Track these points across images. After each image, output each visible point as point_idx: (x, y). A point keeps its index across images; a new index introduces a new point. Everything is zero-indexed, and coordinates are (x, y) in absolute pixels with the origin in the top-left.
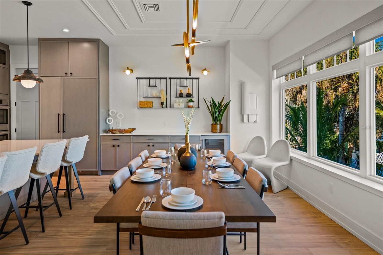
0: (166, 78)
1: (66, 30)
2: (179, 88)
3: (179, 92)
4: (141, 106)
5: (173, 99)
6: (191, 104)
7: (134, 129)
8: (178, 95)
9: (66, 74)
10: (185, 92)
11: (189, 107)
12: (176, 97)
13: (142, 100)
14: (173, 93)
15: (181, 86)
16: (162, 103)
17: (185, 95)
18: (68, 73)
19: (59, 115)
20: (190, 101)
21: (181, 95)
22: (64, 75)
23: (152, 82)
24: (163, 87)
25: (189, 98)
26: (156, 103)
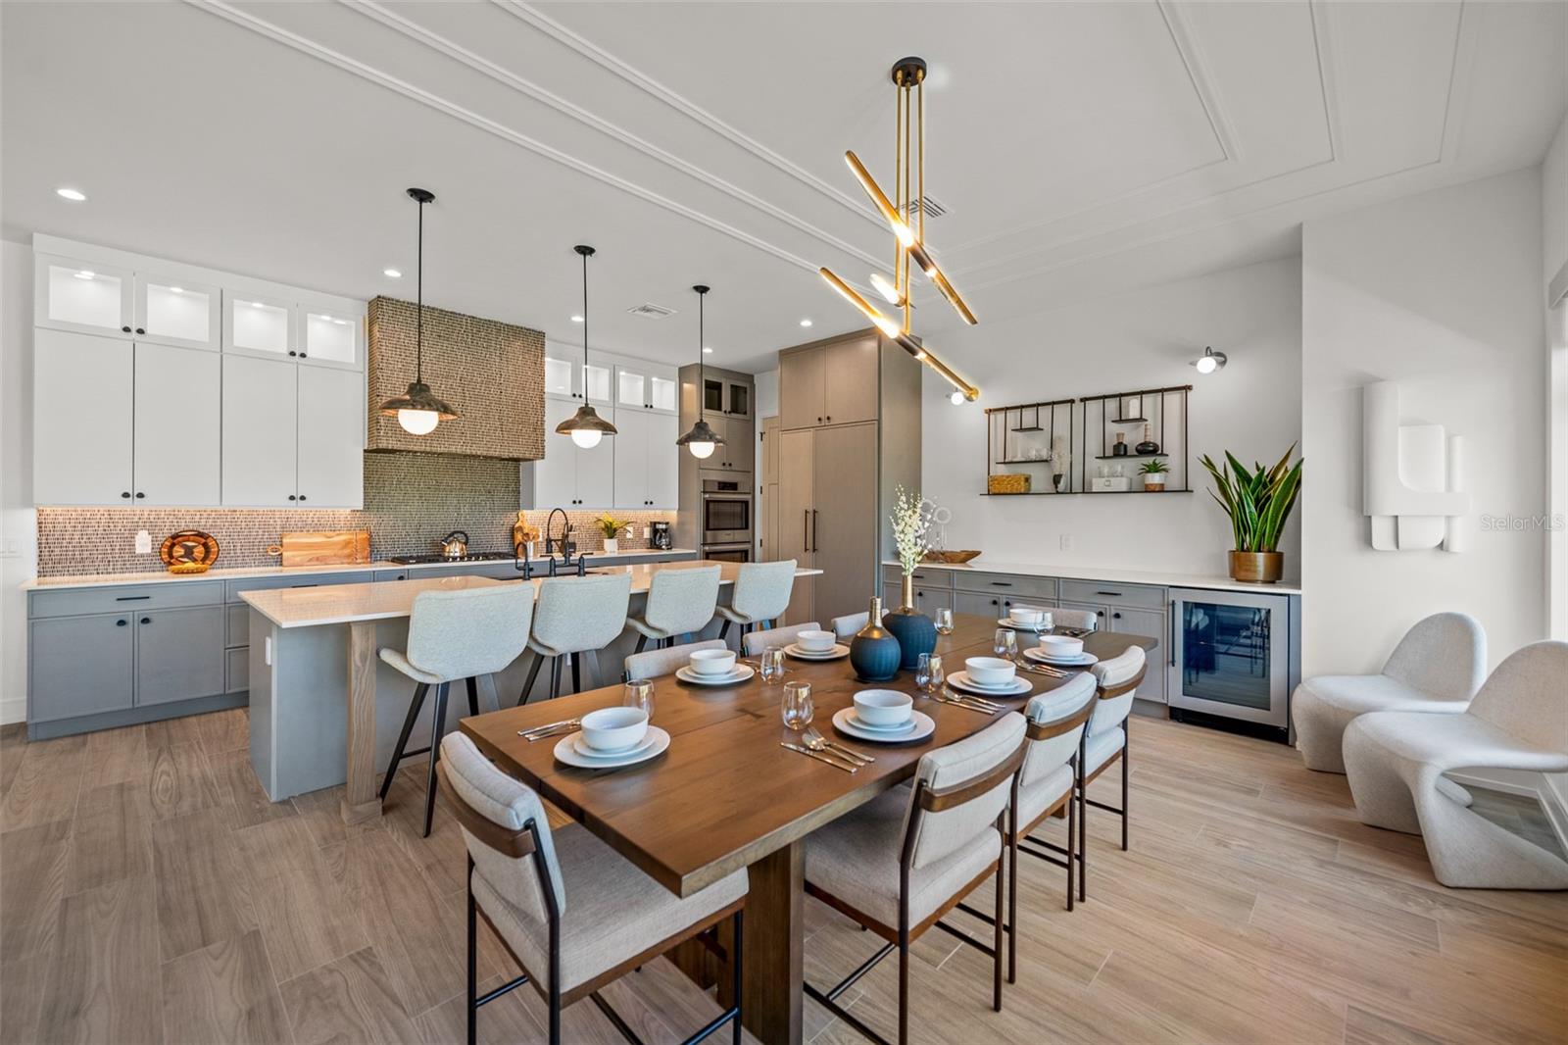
0: (1072, 401)
1: (806, 323)
2: (1113, 429)
3: (1112, 442)
4: (996, 489)
5: (1093, 464)
6: (1155, 479)
7: (975, 554)
8: (1109, 452)
9: (820, 419)
10: (1133, 437)
11: (1148, 490)
12: (1104, 457)
13: (1001, 471)
14: (1094, 446)
15: (1120, 421)
16: (1057, 479)
17: (1131, 450)
18: (823, 418)
19: (806, 512)
20: (1155, 468)
21: (1120, 451)
22: (817, 423)
23: (1029, 418)
24: (1062, 430)
25: (1149, 460)
26: (1040, 478)
